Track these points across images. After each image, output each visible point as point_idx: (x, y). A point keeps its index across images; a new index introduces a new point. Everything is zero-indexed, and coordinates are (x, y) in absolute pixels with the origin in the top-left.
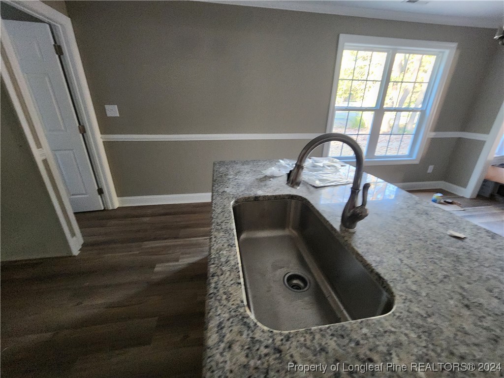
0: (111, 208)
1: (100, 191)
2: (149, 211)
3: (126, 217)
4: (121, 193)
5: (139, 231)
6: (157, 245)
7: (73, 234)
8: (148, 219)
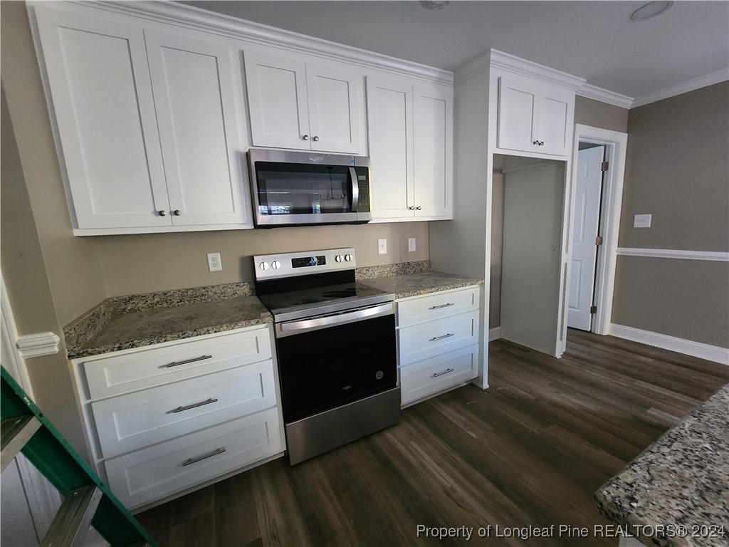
0: (598, 332)
1: (594, 310)
2: (653, 353)
3: (616, 347)
4: (616, 319)
5: (633, 367)
6: (661, 392)
7: (561, 339)
8: (649, 360)
